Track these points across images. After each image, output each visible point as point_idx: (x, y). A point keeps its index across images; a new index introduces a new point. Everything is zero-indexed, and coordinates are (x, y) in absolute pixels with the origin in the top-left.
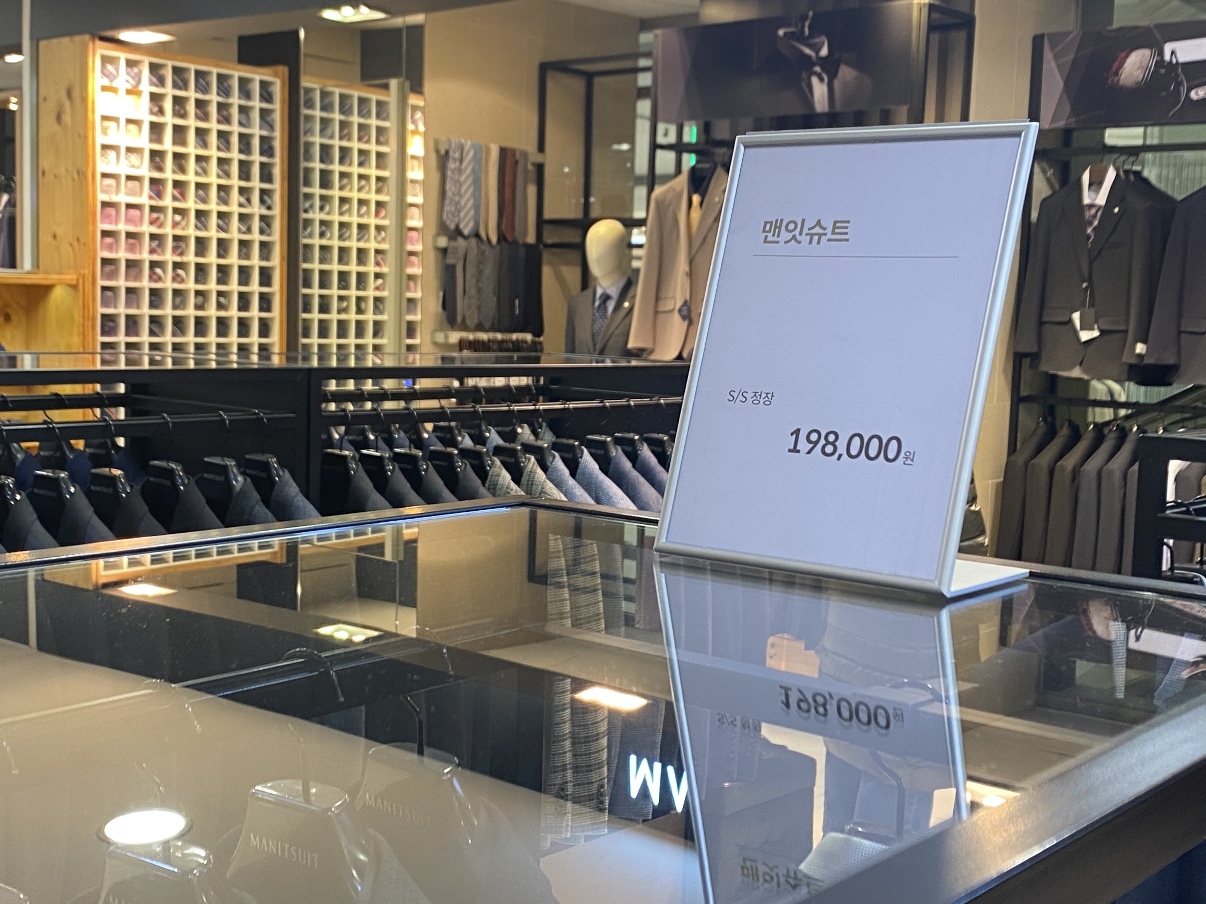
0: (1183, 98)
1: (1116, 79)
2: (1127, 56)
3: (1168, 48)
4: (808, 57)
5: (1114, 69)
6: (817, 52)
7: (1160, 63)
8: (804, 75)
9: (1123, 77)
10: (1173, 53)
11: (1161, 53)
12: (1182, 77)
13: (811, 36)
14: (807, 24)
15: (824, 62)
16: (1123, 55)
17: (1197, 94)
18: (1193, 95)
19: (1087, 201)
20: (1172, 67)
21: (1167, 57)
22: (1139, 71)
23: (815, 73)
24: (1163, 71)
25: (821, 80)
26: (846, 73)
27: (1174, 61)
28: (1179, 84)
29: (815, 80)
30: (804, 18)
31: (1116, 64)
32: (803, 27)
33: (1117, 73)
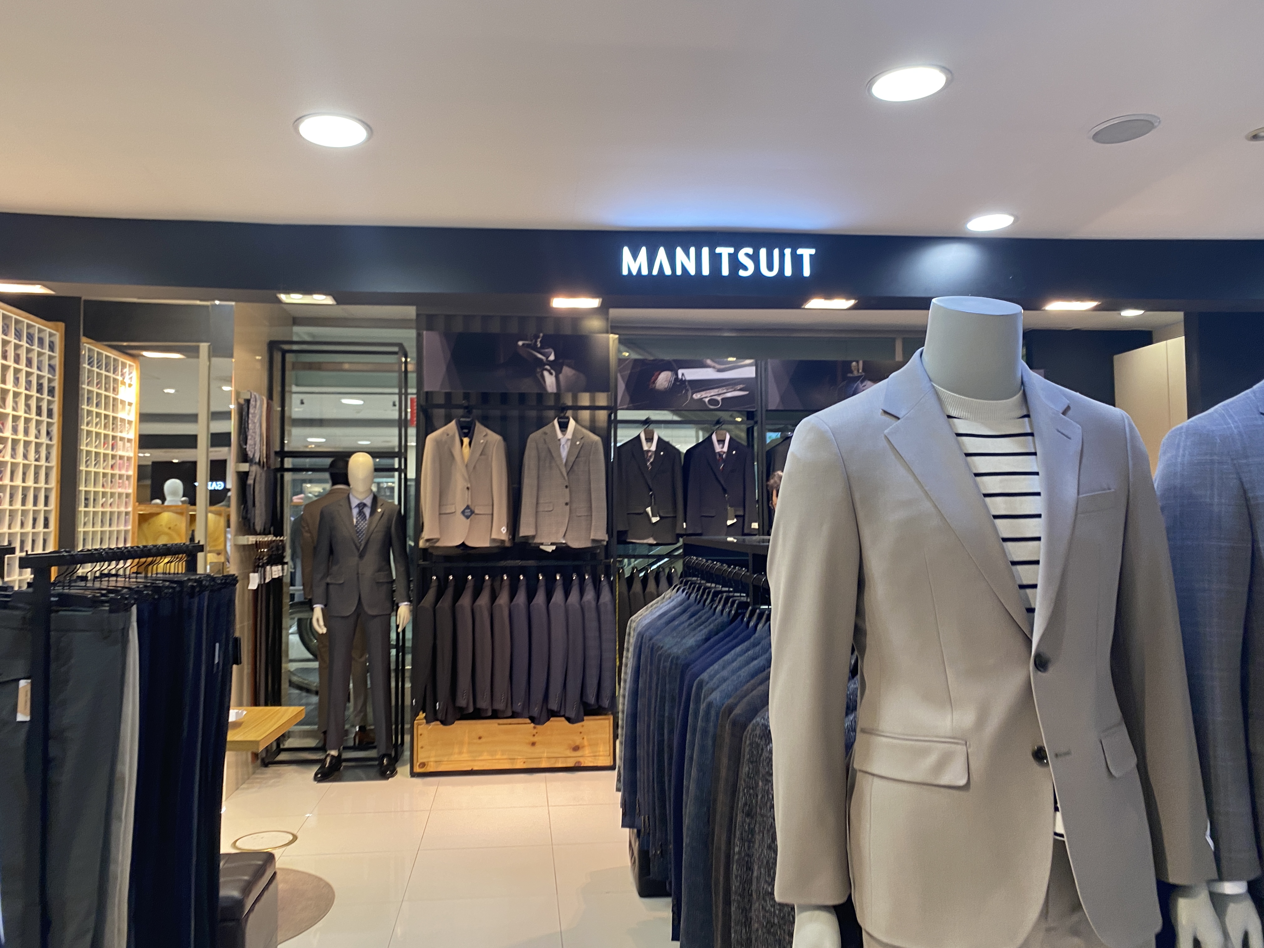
0: (689, 398)
1: (654, 386)
2: (659, 374)
3: (680, 372)
4: (541, 360)
5: (652, 381)
6: (547, 358)
7: (677, 379)
8: (538, 370)
9: (657, 385)
10: (683, 375)
11: (677, 374)
12: (688, 387)
13: (542, 347)
14: (539, 340)
15: (551, 363)
16: (657, 373)
17: (696, 396)
18: (694, 396)
19: (645, 448)
20: (683, 382)
21: (680, 376)
22: (666, 383)
23: (546, 370)
24: (678, 383)
25: (551, 374)
26: (567, 371)
27: (684, 379)
28: (687, 391)
29: (546, 374)
30: (537, 337)
31: (653, 378)
32: (536, 342)
33: (654, 382)
